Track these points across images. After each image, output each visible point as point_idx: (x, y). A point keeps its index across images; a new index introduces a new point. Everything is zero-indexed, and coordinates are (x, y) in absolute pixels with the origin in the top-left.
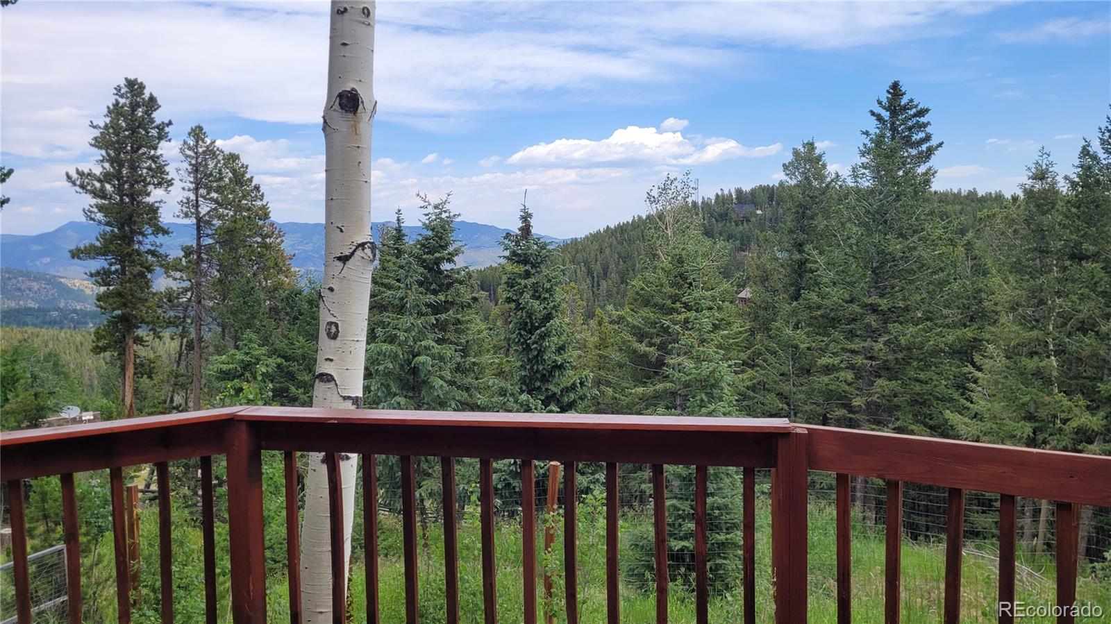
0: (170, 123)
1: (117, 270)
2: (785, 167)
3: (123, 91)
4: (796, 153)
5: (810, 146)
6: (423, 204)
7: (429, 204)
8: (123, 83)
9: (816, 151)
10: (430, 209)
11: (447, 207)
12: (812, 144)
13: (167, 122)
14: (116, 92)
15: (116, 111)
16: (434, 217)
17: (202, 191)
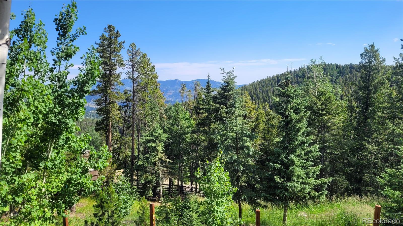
0: (124, 42)
1: (104, 99)
2: (361, 55)
3: (107, 30)
4: (366, 49)
5: (372, 46)
6: (222, 72)
7: (225, 72)
8: (107, 27)
9: (375, 48)
10: (225, 75)
11: (233, 73)
12: (373, 45)
13: (123, 41)
14: (104, 30)
15: (103, 38)
16: (227, 78)
17: (135, 69)
